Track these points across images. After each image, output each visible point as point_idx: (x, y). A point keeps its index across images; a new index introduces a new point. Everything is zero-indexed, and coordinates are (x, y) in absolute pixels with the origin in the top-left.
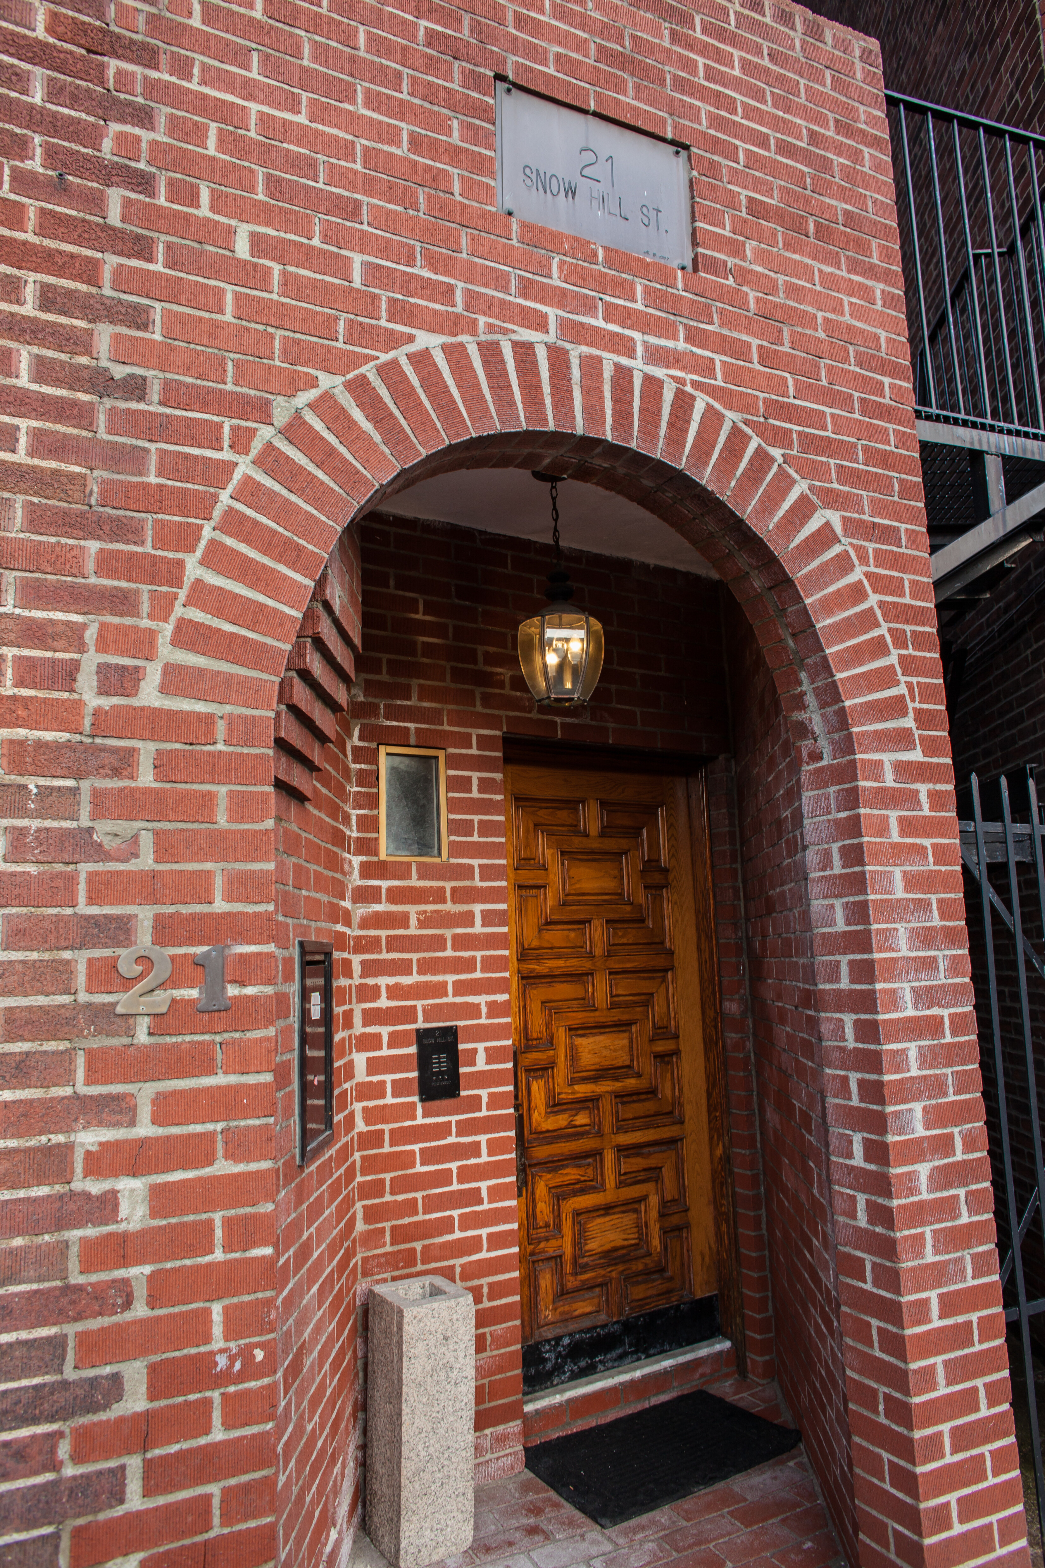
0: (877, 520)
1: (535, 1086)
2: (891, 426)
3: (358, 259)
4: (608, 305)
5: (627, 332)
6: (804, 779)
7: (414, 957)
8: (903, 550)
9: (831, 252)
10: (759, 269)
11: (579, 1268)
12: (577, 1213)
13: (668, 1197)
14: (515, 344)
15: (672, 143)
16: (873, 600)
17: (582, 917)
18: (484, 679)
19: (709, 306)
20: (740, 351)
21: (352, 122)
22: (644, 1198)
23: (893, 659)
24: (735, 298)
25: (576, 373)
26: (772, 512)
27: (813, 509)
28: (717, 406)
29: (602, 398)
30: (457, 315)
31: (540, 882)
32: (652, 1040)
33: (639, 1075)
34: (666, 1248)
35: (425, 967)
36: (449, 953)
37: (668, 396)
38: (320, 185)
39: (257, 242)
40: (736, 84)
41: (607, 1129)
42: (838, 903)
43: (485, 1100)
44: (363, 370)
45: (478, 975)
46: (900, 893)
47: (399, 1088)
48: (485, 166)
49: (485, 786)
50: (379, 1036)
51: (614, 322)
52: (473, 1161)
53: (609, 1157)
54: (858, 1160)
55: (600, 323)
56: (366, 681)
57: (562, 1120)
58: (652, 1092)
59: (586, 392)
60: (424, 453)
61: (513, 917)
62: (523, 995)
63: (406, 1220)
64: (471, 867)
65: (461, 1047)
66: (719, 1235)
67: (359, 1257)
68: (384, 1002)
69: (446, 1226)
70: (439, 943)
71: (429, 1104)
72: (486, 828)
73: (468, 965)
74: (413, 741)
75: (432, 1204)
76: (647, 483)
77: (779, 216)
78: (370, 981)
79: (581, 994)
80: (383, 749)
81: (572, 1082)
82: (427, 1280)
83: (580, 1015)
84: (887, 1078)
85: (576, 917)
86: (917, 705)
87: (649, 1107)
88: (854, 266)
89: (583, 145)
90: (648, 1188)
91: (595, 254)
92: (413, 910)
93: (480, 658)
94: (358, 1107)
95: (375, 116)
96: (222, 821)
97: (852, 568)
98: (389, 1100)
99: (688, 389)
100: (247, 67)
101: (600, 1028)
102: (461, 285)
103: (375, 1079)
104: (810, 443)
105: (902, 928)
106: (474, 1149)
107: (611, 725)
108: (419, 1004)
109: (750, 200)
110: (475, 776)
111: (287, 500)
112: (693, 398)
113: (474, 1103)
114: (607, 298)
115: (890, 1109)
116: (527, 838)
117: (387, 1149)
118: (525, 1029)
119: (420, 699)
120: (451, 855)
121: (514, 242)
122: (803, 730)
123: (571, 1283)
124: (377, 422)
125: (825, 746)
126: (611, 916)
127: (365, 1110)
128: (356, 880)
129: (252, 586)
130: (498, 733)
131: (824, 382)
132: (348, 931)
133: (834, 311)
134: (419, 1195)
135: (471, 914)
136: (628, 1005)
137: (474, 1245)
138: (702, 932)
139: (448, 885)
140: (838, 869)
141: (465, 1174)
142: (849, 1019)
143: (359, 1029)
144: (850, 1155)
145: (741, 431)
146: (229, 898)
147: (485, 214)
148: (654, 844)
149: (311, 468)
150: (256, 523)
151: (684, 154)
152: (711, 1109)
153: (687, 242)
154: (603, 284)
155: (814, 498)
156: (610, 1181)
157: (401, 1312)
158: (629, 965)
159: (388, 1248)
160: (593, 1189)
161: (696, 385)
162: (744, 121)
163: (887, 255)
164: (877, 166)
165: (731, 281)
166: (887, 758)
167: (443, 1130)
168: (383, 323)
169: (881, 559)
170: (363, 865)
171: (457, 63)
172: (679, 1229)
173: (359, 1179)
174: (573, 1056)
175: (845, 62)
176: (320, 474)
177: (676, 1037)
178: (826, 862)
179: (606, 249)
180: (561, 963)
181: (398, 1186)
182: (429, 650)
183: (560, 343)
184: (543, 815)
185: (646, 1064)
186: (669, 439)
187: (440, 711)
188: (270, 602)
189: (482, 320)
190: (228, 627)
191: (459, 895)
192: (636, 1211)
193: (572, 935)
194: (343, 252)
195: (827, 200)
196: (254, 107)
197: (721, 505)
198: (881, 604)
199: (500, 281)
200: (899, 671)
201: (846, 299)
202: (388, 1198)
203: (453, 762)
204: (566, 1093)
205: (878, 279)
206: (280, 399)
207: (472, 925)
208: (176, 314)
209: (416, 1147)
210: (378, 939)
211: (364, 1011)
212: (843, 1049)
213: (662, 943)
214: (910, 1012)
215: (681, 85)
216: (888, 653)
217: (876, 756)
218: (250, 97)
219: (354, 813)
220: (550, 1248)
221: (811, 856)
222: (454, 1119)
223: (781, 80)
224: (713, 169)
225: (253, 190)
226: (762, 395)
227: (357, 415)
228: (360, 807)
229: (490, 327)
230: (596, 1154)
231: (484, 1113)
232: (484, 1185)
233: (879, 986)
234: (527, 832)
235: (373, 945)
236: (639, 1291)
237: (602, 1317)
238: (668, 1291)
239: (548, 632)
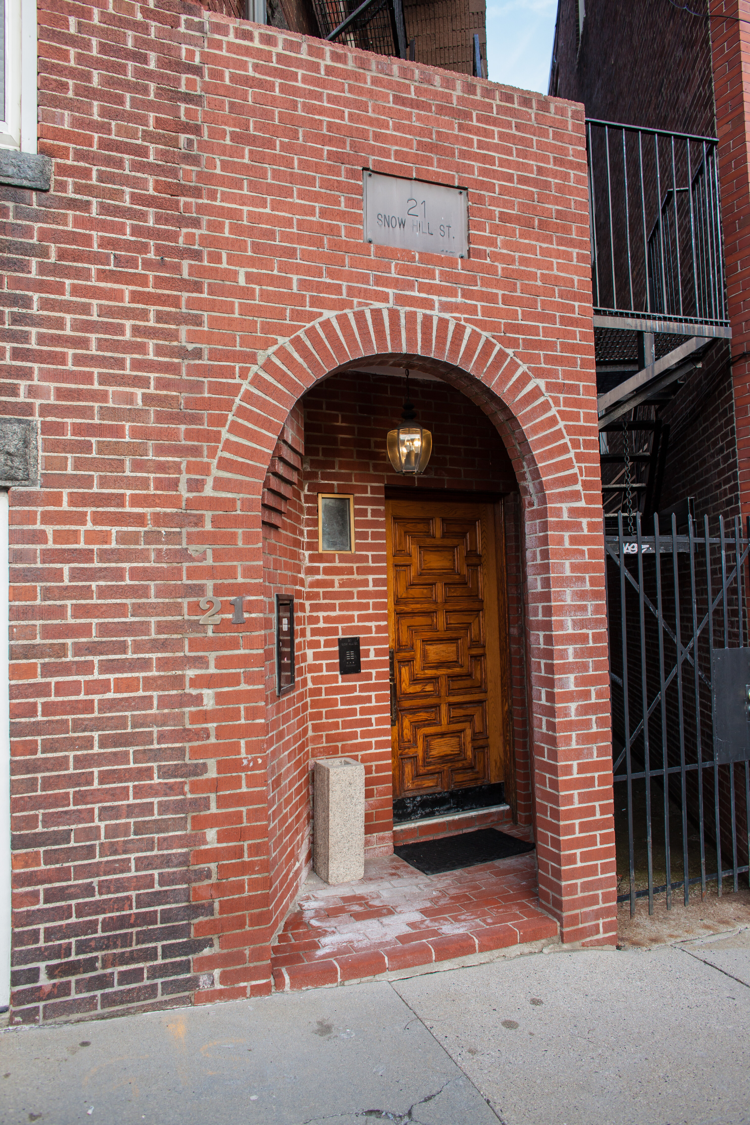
0: (566, 382)
1: (403, 670)
2: (577, 329)
3: (295, 278)
4: (420, 284)
5: (430, 297)
6: (527, 515)
7: (337, 602)
8: (581, 397)
9: (547, 235)
10: (505, 251)
11: (426, 764)
12: (426, 736)
13: (477, 731)
14: (372, 311)
15: (458, 188)
16: (561, 424)
17: (431, 581)
18: (375, 456)
19: (475, 276)
20: (492, 298)
21: (292, 208)
22: (462, 731)
23: (571, 454)
24: (491, 270)
25: (403, 321)
26: (506, 383)
27: (530, 379)
28: (478, 330)
29: (416, 333)
30: (343, 300)
31: (407, 563)
32: (469, 648)
33: (461, 666)
34: (475, 757)
35: (342, 607)
36: (355, 600)
37: (451, 328)
38: (277, 243)
39: (249, 277)
40: (496, 148)
41: (443, 693)
42: (539, 578)
43: (374, 675)
44: (298, 333)
45: (371, 611)
46: (568, 573)
47: (329, 667)
48: (358, 219)
49: (374, 513)
50: (319, 641)
51: (423, 292)
52: (367, 705)
53: (444, 708)
54: (543, 702)
55: (416, 294)
56: (311, 460)
57: (418, 688)
58: (469, 675)
59: (408, 330)
60: (327, 371)
61: (392, 582)
62: (398, 622)
63: (333, 732)
64: (367, 556)
65: (361, 648)
66: (505, 752)
67: (310, 748)
68: (321, 625)
69: (354, 735)
70: (350, 595)
71: (345, 676)
72: (375, 535)
73: (366, 607)
74: (336, 491)
75: (347, 724)
76: (442, 370)
77: (517, 220)
78: (315, 614)
79: (430, 622)
80: (320, 495)
81: (424, 668)
82: (343, 759)
83: (429, 634)
84: (555, 662)
85: (427, 582)
86: (584, 478)
87: (468, 683)
88: (561, 241)
89: (409, 197)
90: (466, 725)
91: (414, 257)
92: (336, 578)
93: (372, 445)
94: (309, 676)
95: (303, 202)
96: (240, 544)
97: (550, 408)
98: (325, 673)
99: (463, 323)
100: (241, 189)
101: (440, 641)
102: (345, 284)
103: (318, 662)
104: (528, 344)
105: (568, 591)
106: (369, 699)
107: (446, 478)
108: (340, 626)
109: (501, 213)
110: (369, 508)
111: (265, 400)
112: (465, 327)
113: (369, 676)
114: (420, 280)
115: (556, 677)
116: (400, 539)
117: (323, 697)
118: (398, 640)
119: (340, 468)
120: (356, 550)
121: (372, 257)
122: (526, 491)
123: (422, 771)
124: (305, 358)
125: (535, 499)
126: (447, 581)
127: (312, 677)
128: (307, 563)
129: (250, 440)
130: (382, 485)
131: (539, 310)
132: (303, 589)
133: (547, 269)
134: (340, 720)
135: (367, 580)
136: (456, 629)
137: (368, 746)
138: (500, 591)
139: (355, 566)
140: (539, 561)
141: (363, 711)
142: (541, 634)
143: (309, 637)
144: (540, 699)
145: (490, 342)
146: (244, 577)
147: (357, 245)
148: (474, 542)
149: (275, 383)
150: (251, 411)
151: (464, 192)
152: (503, 685)
153: (465, 242)
154: (418, 272)
155: (530, 374)
156: (444, 720)
157: (328, 770)
158: (457, 608)
159: (324, 745)
160: (435, 724)
161: (467, 320)
162: (500, 169)
163: (581, 232)
164: (579, 180)
165: (488, 261)
166: (565, 506)
167: (353, 689)
168: (308, 308)
169: (567, 402)
170: (310, 556)
171: (343, 166)
172: (483, 747)
173: (310, 710)
174: (425, 655)
175: (561, 122)
176: (280, 386)
177: (484, 647)
178: (534, 559)
179: (420, 253)
180: (418, 606)
181: (329, 715)
182: (344, 441)
183: (395, 307)
184: (410, 527)
185: (466, 661)
186: (451, 350)
187: (350, 474)
188: (258, 447)
189: (356, 300)
190: (240, 460)
191: (361, 571)
192: (459, 737)
193: (425, 591)
194: (289, 275)
195: (547, 206)
196: (245, 208)
197: (479, 381)
198: (566, 426)
199: (365, 279)
200: (574, 460)
201: (555, 261)
202: (324, 720)
203: (357, 501)
204: (420, 674)
205: (575, 247)
206: (261, 351)
207: (368, 586)
208: (214, 317)
209: (338, 697)
210: (318, 593)
211: (312, 629)
212: (539, 649)
213: (477, 596)
214: (570, 631)
215: (464, 154)
216: (568, 451)
217: (558, 505)
218: (243, 204)
219: (306, 529)
220: (411, 752)
221: (528, 554)
222: (358, 683)
223: (522, 141)
224: (481, 199)
225: (246, 251)
226: (503, 321)
227: (296, 355)
228: (309, 526)
229: (360, 304)
230: (437, 706)
231: (374, 681)
232: (373, 717)
233: (553, 618)
234: (400, 536)
235: (316, 596)
236: (459, 778)
237: (439, 789)
238: (476, 779)
239: (402, 437)
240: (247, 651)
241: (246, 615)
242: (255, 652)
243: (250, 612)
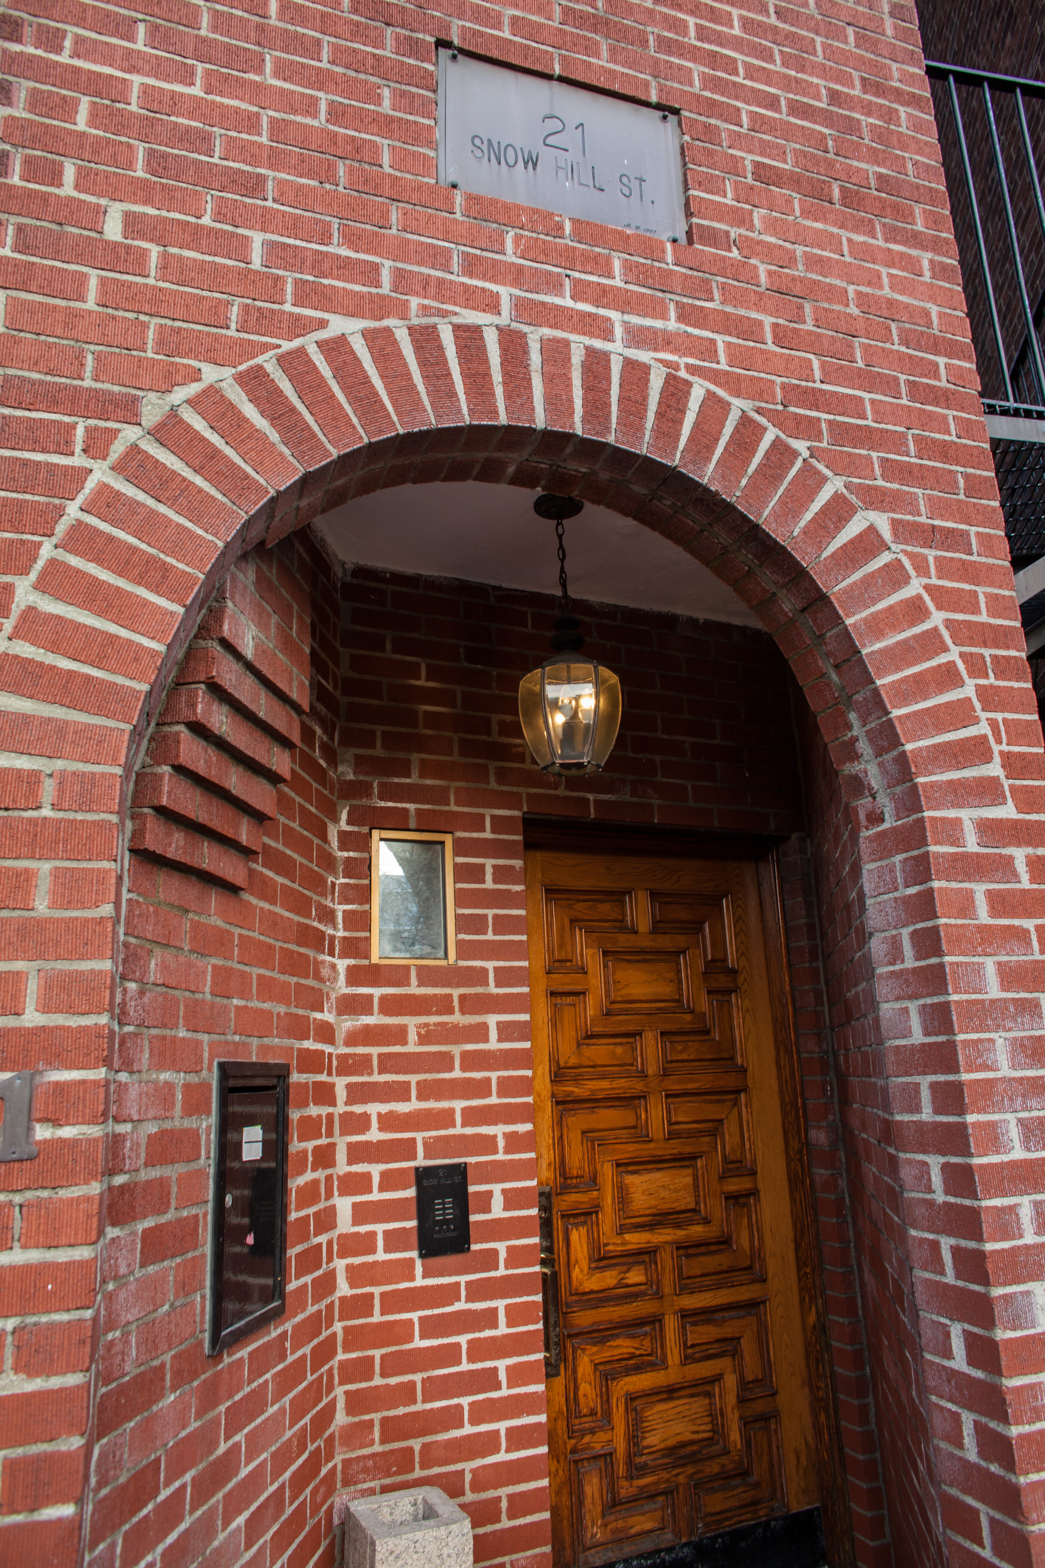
0: (937, 523)
1: (575, 1236)
2: (950, 413)
3: (257, 238)
4: (576, 283)
5: (602, 312)
6: (864, 847)
7: (413, 1079)
8: (974, 558)
9: (862, 220)
10: (772, 240)
11: (635, 1470)
12: (631, 1398)
13: (750, 1377)
14: (457, 328)
15: (658, 107)
16: (937, 618)
17: (631, 1028)
18: (499, 752)
19: (707, 282)
20: (750, 330)
21: (257, 92)
22: (717, 1378)
23: (969, 690)
24: (741, 271)
25: (535, 358)
26: (797, 515)
27: (852, 510)
28: (720, 392)
29: (569, 386)
30: (383, 297)
31: (578, 988)
32: (722, 1178)
33: (707, 1221)
34: (748, 1443)
35: (426, 1091)
36: (457, 1073)
37: (656, 382)
38: (215, 160)
39: (131, 223)
40: (737, 44)
41: (667, 1289)
42: (913, 1007)
43: (503, 1255)
44: (259, 360)
45: (494, 1100)
46: (994, 991)
47: (393, 1241)
48: (423, 137)
49: (500, 874)
50: (368, 1176)
51: (586, 300)
52: (488, 1333)
53: (671, 1324)
55: (567, 302)
57: (609, 1278)
58: (724, 1242)
59: (549, 380)
60: (335, 453)
61: (544, 1031)
62: (559, 1123)
63: (401, 1411)
64: (485, 971)
65: (472, 1189)
66: (816, 1425)
67: (338, 1459)
68: (374, 1135)
69: (453, 1418)
70: (444, 1061)
71: (432, 1261)
72: (502, 925)
73: (482, 1088)
74: (412, 824)
75: (435, 1388)
76: (638, 489)
77: (794, 181)
78: (358, 1109)
79: (631, 1121)
80: (376, 834)
81: (622, 1230)
82: (420, 1493)
83: (631, 1147)
84: (989, 1247)
85: (623, 1029)
86: (1005, 748)
87: (721, 1260)
88: (892, 234)
89: (547, 112)
90: (723, 1364)
91: (560, 227)
92: (412, 1022)
93: (495, 728)
94: (340, 1265)
95: (286, 85)
96: (42, 907)
97: (906, 580)
98: (381, 1256)
99: (683, 374)
100: (131, 38)
101: (657, 1162)
102: (388, 263)
103: (363, 1229)
104: (845, 434)
105: (1000, 1039)
106: (489, 1318)
107: (656, 802)
108: (419, 1137)
109: (757, 165)
110: (489, 863)
111: (152, 511)
112: (689, 384)
113: (489, 1260)
114: (577, 275)
115: (997, 1292)
116: (561, 936)
117: (377, 1317)
118: (561, 1166)
119: (422, 776)
120: (459, 957)
121: (458, 216)
122: (859, 786)
123: (626, 1489)
124: (274, 420)
125: (886, 804)
126: (668, 1027)
127: (349, 1268)
128: (342, 987)
129: (101, 613)
130: (516, 813)
131: (860, 364)
132: (328, 1049)
133: (869, 284)
134: (418, 1377)
135: (485, 1027)
136: (690, 1135)
137: (489, 1443)
138: (781, 1045)
139: (456, 993)
140: (910, 962)
141: (477, 1351)
142: (935, 1162)
143: (342, 1167)
145: (752, 421)
146: (45, 1008)
147: (420, 187)
148: (719, 941)
149: (187, 473)
150: (111, 539)
151: (672, 119)
152: (800, 1263)
153: (680, 214)
154: (570, 259)
155: (853, 498)
156: (674, 1356)
157: (373, 1544)
158: (691, 1086)
159: (377, 1448)
160: (652, 1366)
161: (690, 368)
162: (747, 82)
163: (934, 221)
164: (917, 126)
165: (735, 253)
166: (967, 816)
167: (450, 1294)
168: (288, 307)
169: (945, 568)
170: (350, 970)
171: (389, 30)
172: (764, 1418)
173: (341, 1356)
174: (623, 1197)
175: (871, 19)
176: (198, 481)
177: (753, 1173)
178: (896, 955)
179: (574, 221)
180: (605, 1084)
181: (390, 1366)
182: (433, 720)
183: (515, 325)
184: (582, 909)
185: (715, 1208)
186: (658, 432)
187: (446, 789)
188: (124, 633)
189: (414, 302)
190: (66, 664)
191: (469, 1005)
192: (709, 1395)
193: (619, 1050)
194: (240, 231)
195: (855, 163)
196: (136, 79)
197: (730, 508)
198: (948, 623)
199: (440, 259)
200: (977, 705)
201: (884, 271)
202: (378, 1381)
203: (461, 848)
204: (614, 1244)
205: (924, 248)
206: (152, 396)
207: (486, 1040)
208: (24, 302)
209: (415, 1316)
210: (368, 1058)
211: (350, 1145)
212: (931, 1203)
213: (732, 1058)
214: (1019, 1154)
215: (665, 45)
216: (962, 684)
217: (951, 814)
218: (133, 69)
219: (340, 909)
220: (597, 1442)
221: (877, 946)
222: (463, 1279)
223: (791, 38)
224: (711, 133)
225: (130, 166)
226: (779, 380)
227: (250, 411)
228: (347, 901)
229: (425, 310)
230: (655, 1321)
231: (502, 1271)
232: (502, 1365)
233: (971, 1118)
234: (561, 929)
235: (362, 1064)
236: (715, 1502)
237: (668, 1537)
238: (755, 1502)
239: (551, 691)
240: (35, 1256)
241: (42, 1132)
242: (61, 1256)
243: (57, 1123)
